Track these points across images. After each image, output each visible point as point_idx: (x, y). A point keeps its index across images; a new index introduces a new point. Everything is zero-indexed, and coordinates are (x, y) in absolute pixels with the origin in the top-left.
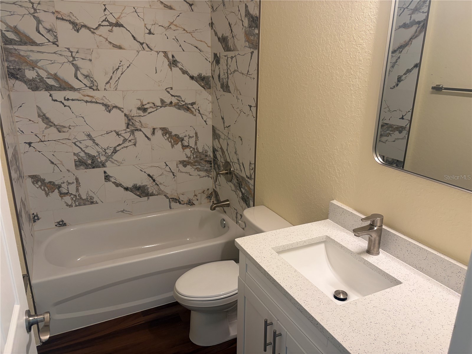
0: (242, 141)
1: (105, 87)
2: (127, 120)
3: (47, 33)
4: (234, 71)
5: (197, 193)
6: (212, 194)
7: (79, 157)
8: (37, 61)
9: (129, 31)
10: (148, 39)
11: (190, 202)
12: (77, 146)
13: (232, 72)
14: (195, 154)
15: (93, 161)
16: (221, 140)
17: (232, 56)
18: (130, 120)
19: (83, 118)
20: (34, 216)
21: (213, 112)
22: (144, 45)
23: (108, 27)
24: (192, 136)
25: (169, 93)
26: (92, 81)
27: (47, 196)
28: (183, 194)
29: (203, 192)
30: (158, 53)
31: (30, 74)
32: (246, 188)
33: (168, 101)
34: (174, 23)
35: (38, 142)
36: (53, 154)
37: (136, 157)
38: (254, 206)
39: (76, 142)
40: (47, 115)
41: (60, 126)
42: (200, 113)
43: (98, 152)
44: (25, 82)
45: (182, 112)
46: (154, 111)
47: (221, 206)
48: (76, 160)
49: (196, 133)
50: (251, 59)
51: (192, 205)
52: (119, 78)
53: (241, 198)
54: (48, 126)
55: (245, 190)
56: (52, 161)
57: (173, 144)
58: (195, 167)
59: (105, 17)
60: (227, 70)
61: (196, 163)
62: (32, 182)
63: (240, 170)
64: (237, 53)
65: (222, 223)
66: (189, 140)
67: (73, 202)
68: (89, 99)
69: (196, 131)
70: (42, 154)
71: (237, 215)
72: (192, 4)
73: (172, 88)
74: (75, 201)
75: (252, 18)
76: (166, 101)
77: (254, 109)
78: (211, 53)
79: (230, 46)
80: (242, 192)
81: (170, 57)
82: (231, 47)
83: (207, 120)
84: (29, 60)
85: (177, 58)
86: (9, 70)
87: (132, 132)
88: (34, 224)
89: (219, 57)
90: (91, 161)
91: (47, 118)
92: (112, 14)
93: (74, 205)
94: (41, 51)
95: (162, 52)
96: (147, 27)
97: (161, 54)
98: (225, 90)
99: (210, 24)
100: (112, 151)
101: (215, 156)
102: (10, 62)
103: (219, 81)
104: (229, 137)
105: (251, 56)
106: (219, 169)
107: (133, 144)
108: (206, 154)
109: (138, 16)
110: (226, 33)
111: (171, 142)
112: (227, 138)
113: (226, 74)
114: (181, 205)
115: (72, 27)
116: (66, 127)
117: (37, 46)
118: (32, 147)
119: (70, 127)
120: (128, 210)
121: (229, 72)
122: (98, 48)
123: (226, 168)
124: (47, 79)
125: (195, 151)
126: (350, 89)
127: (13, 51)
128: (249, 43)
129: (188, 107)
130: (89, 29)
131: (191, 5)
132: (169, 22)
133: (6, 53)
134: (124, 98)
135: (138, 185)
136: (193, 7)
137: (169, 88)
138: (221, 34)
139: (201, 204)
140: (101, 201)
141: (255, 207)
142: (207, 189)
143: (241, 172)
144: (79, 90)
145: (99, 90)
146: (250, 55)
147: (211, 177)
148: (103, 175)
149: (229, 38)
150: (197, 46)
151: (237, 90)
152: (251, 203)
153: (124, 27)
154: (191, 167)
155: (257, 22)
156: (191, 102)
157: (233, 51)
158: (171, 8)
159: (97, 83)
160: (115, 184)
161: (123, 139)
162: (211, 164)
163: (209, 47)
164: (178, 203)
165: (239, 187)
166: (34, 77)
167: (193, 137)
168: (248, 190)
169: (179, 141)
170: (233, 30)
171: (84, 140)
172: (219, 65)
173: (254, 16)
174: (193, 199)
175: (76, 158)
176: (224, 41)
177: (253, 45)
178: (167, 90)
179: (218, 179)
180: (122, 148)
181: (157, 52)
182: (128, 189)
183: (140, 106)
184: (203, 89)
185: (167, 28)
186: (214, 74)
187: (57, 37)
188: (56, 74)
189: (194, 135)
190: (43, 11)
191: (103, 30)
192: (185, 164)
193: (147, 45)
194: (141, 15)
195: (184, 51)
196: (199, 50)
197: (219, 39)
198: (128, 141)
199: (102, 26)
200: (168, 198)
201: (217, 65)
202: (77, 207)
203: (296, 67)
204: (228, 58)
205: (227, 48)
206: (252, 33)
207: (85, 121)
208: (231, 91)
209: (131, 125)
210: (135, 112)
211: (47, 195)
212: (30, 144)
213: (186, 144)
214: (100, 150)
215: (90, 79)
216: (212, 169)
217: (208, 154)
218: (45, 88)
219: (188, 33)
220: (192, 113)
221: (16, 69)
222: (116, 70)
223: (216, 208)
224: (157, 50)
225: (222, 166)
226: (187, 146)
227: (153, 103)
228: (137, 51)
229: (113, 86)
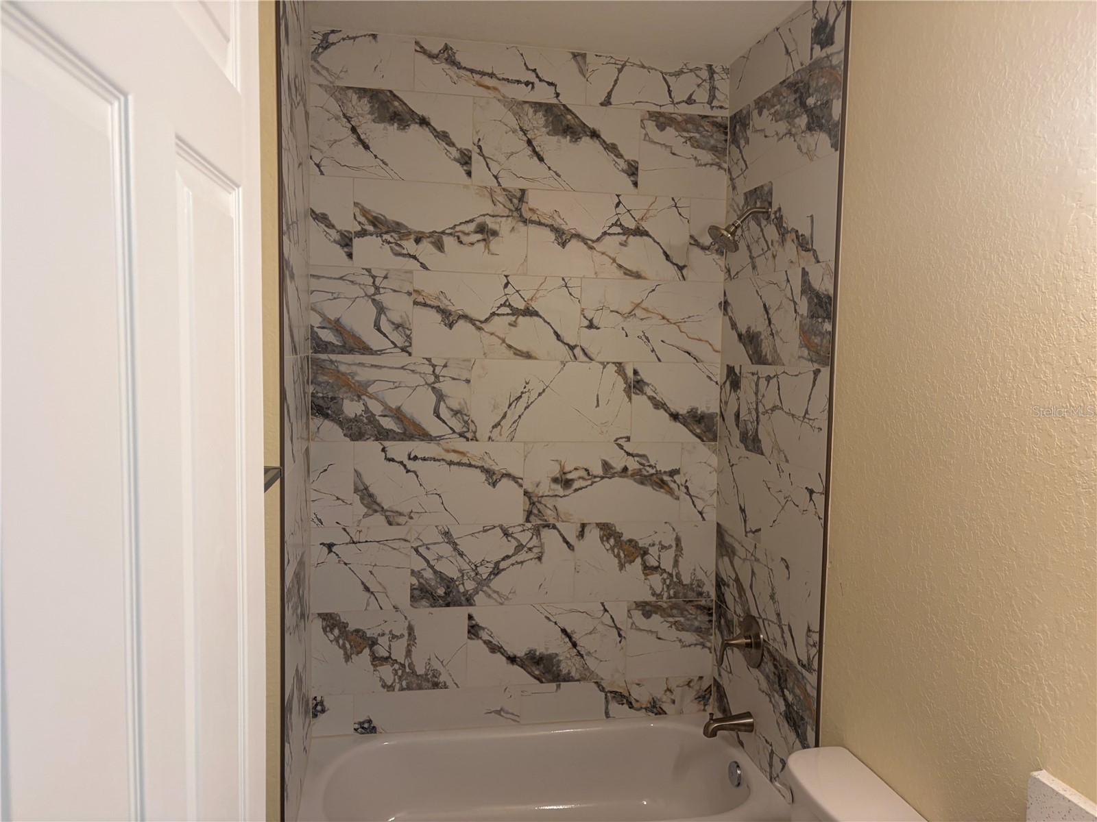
0: (790, 569)
1: (489, 434)
2: (528, 503)
3: (393, 330)
4: (774, 407)
5: (673, 686)
6: (709, 690)
7: (421, 580)
8: (368, 384)
9: (548, 323)
10: (587, 339)
11: (654, 707)
12: (421, 555)
13: (767, 408)
14: (673, 588)
15: (449, 590)
16: (737, 561)
17: (769, 376)
18: (534, 504)
19: (440, 497)
20: (315, 702)
21: (720, 492)
22: (578, 351)
23: (509, 316)
24: (667, 545)
25: (622, 449)
26: (466, 422)
27: (347, 661)
28: (639, 685)
29: (688, 684)
30: (604, 365)
31: (352, 408)
32: (798, 691)
33: (618, 465)
34: (643, 305)
35: (347, 544)
36: (371, 570)
37: (540, 586)
38: (817, 745)
39: (420, 546)
40: (372, 490)
41: (392, 511)
42: (688, 493)
43: (461, 571)
44: (341, 424)
45: (647, 490)
46: (586, 487)
47: (731, 728)
48: (414, 585)
49: (678, 540)
50: (813, 386)
51: (660, 714)
52: (520, 417)
53: (783, 714)
54: (370, 512)
55: (795, 695)
56: (367, 584)
57: (623, 561)
58: (671, 619)
59: (505, 298)
60: (757, 405)
61: (673, 611)
62: (323, 628)
63: (782, 640)
64: (780, 369)
65: (731, 773)
66: (659, 555)
67: (397, 681)
68: (455, 458)
69: (677, 533)
70: (350, 568)
71: (771, 758)
72: (685, 266)
73: (628, 439)
74: (400, 677)
75: (817, 298)
76: (614, 465)
77: (819, 499)
78: (722, 364)
79: (764, 354)
80: (785, 700)
81: (630, 374)
82: (766, 355)
83: (704, 510)
84: (353, 381)
85: (643, 375)
86: (315, 400)
87: (537, 531)
88: (314, 721)
89: (738, 374)
90: (444, 590)
91: (371, 496)
92: (520, 292)
93: (397, 686)
94: (377, 364)
95: (614, 363)
96: (586, 315)
97: (612, 369)
98: (750, 448)
99: (720, 303)
100: (491, 570)
101: (721, 597)
102: (319, 384)
103: (737, 425)
104: (756, 556)
105: (815, 380)
106: (729, 630)
107: (536, 556)
108: (700, 589)
109: (571, 294)
110: (756, 326)
111: (618, 556)
112: (753, 558)
113: (754, 412)
114: (632, 710)
115: (441, 319)
116: (403, 515)
117: (372, 354)
118: (334, 553)
119: (412, 515)
120: (510, 711)
121: (761, 409)
122: (486, 357)
123: (747, 631)
124: (381, 417)
125: (673, 581)
126: (1074, 481)
127: (327, 365)
128: (808, 349)
129: (662, 481)
130: (472, 321)
131: (681, 268)
132: (632, 302)
133: (315, 368)
134: (526, 456)
135: (538, 654)
136: (685, 272)
137: (624, 437)
138: (746, 327)
139: (681, 712)
140: (455, 683)
141: (821, 749)
142: (697, 678)
143: (784, 649)
144: (439, 440)
145: (477, 440)
146: (812, 376)
147: (710, 649)
148: (465, 624)
149: (763, 337)
150: (689, 349)
151: (780, 451)
152: (811, 735)
153: (541, 317)
154: (662, 619)
155: (829, 306)
156: (670, 469)
157: (770, 364)
158: (638, 276)
159: (476, 426)
160: (488, 647)
161: (516, 544)
162: (711, 615)
163: (717, 351)
164: (626, 707)
165: (780, 685)
166: (358, 414)
167: (670, 547)
168: (802, 697)
169: (636, 555)
170: (773, 322)
171: (435, 544)
172: (739, 391)
173: (823, 294)
174: (664, 700)
175: (415, 581)
176: (751, 342)
177: (820, 355)
178: (619, 442)
179: (725, 656)
180: (513, 565)
181: (602, 363)
182: (515, 661)
183: (558, 475)
184: (698, 440)
185: (626, 315)
186: (725, 410)
187: (410, 339)
188: (399, 408)
189: (674, 544)
190: (391, 291)
191: (499, 324)
192: (647, 609)
193: (583, 350)
194: (574, 291)
195: (659, 360)
196: (695, 358)
197: (740, 336)
198: (525, 549)
199: (498, 315)
200: (602, 689)
201: (734, 391)
202: (403, 692)
203: (924, 415)
204: (758, 378)
205: (758, 358)
206: (817, 330)
207: (442, 503)
208: (764, 451)
209: (536, 516)
210: (546, 488)
211: (348, 658)
212: (330, 547)
213: (652, 562)
214: (466, 567)
215: (463, 418)
216: (712, 628)
217: (705, 589)
218: (376, 435)
219: (671, 323)
220: (671, 492)
221: (328, 398)
222: (516, 399)
223: (719, 733)
224: (602, 360)
225: (737, 624)
226: (656, 569)
227: (586, 470)
228: (562, 362)
229: (506, 432)
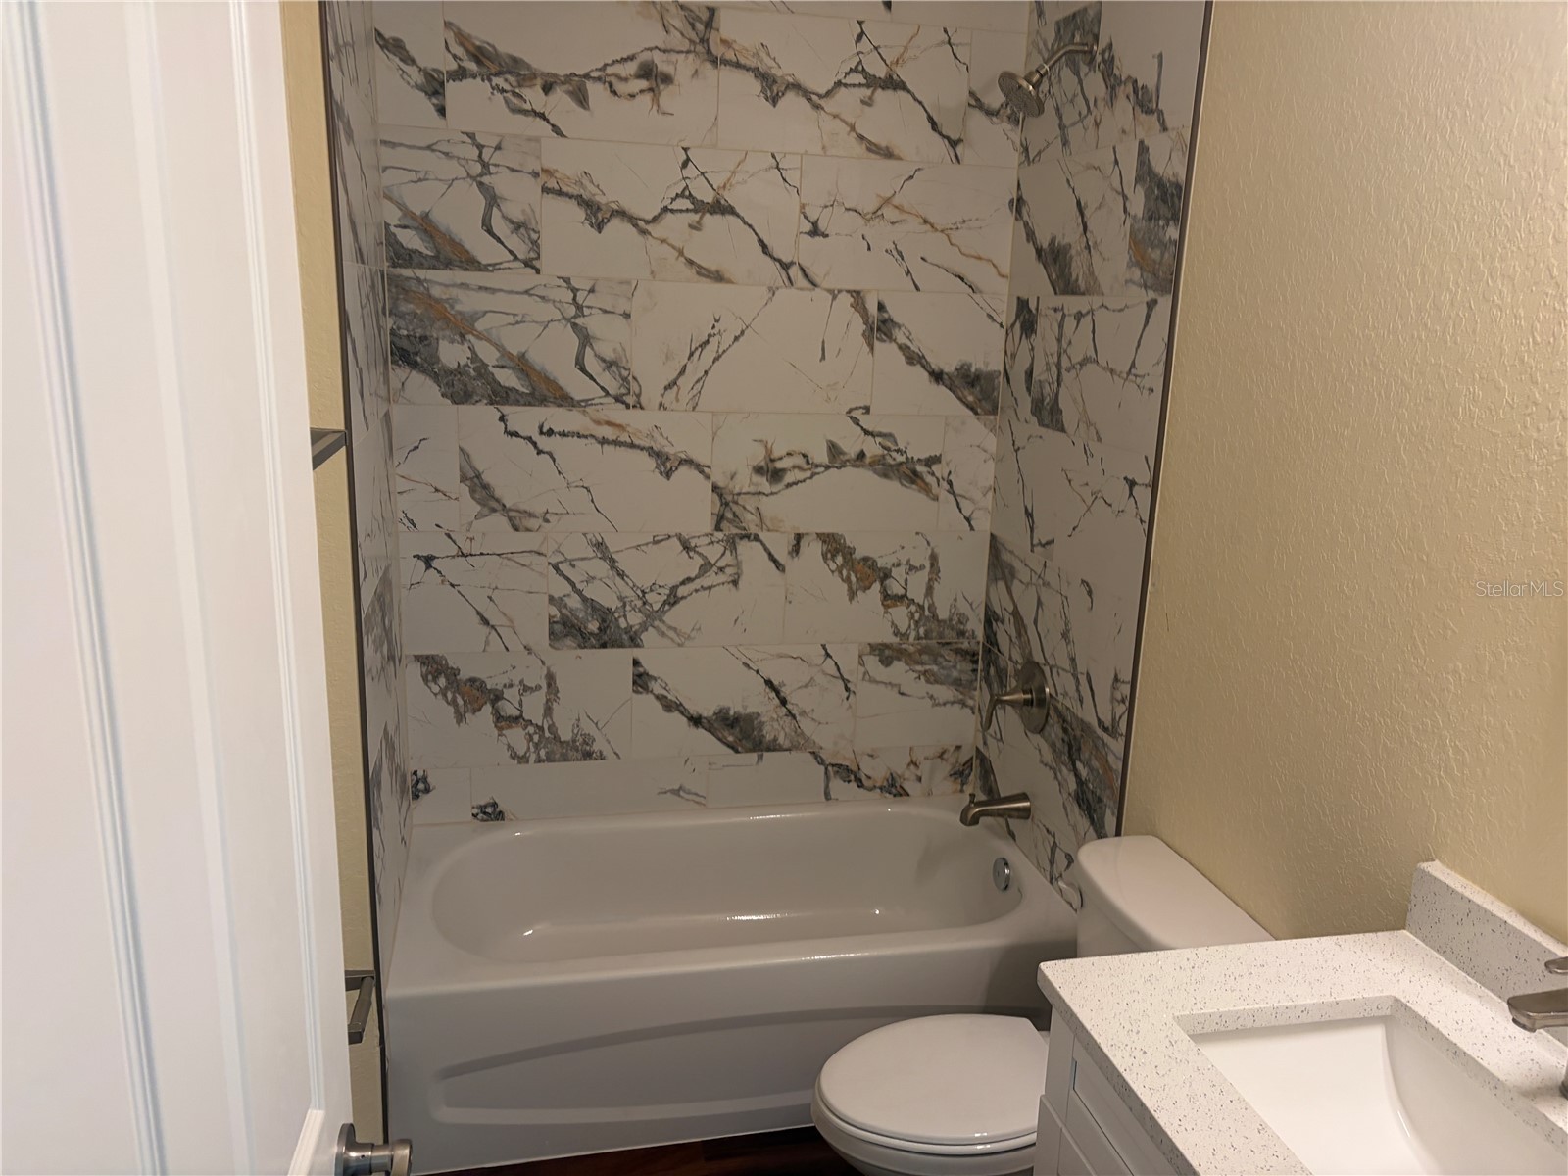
0: (1094, 596)
1: (661, 399)
2: (719, 503)
3: (512, 233)
4: (1084, 359)
5: (919, 758)
6: (969, 764)
7: (564, 610)
8: (475, 316)
9: (750, 226)
10: (809, 252)
11: (893, 785)
12: (563, 575)
13: (1073, 362)
14: (924, 625)
15: (605, 625)
16: (1017, 587)
17: (1079, 312)
18: (727, 504)
19: (589, 491)
20: (415, 778)
21: (997, 489)
22: (794, 271)
23: (690, 214)
24: (918, 566)
25: (858, 425)
26: (625, 379)
27: (459, 722)
28: (873, 756)
29: (941, 755)
30: (834, 294)
31: (452, 354)
32: (1095, 764)
33: (851, 449)
34: (895, 201)
35: (453, 556)
36: (490, 594)
37: (736, 621)
38: (1119, 833)
39: (561, 562)
40: (487, 478)
41: (518, 511)
42: (951, 491)
43: (621, 598)
44: (436, 377)
45: (893, 486)
46: (804, 481)
47: (999, 814)
48: (553, 617)
49: (934, 558)
50: (1145, 326)
51: (900, 795)
52: (706, 373)
53: (1073, 794)
54: (486, 511)
55: (1091, 769)
56: (485, 615)
57: (854, 587)
58: (919, 668)
59: (683, 185)
60: (1059, 357)
61: (923, 657)
62: (422, 676)
63: (1076, 695)
64: (1097, 301)
65: (997, 872)
66: (906, 579)
67: (532, 749)
68: (610, 433)
69: (933, 549)
70: (459, 592)
71: (1053, 853)
72: (960, 141)
73: (868, 409)
74: (537, 745)
75: (1159, 189)
76: (845, 448)
77: (1142, 494)
78: (1010, 296)
79: (1074, 278)
80: (1077, 776)
81: (873, 309)
82: (1080, 282)
83: (974, 516)
84: (453, 312)
85: (893, 312)
86: (395, 339)
87: (731, 543)
88: (413, 804)
89: (1034, 311)
90: (598, 625)
91: (485, 487)
92: (706, 176)
93: (534, 758)
94: (488, 286)
95: (848, 292)
96: (808, 214)
97: (845, 300)
98: (1046, 422)
99: (1012, 201)
100: (666, 597)
101: (991, 638)
102: (401, 316)
103: (1029, 389)
104: (1046, 578)
105: (1148, 316)
106: (1002, 684)
107: (731, 579)
108: (962, 627)
109: (785, 180)
110: (1064, 236)
111: (847, 580)
112: (1040, 582)
113: (1054, 368)
114: (862, 790)
115: (584, 216)
116: (535, 517)
117: (480, 270)
118: (435, 569)
119: (548, 516)
120: (693, 790)
121: (1065, 364)
122: (654, 277)
123: (1027, 682)
124: (497, 369)
125: (926, 615)
127: (413, 285)
128: (1141, 268)
129: (915, 472)
130: (632, 220)
131: (954, 144)
132: (878, 196)
133: (394, 290)
134: (715, 434)
135: (732, 713)
136: (959, 149)
137: (861, 407)
138: (1048, 237)
139: (930, 794)
140: (615, 753)
141: (1123, 839)
142: (954, 747)
143: (1080, 707)
144: (585, 406)
145: (642, 408)
146: (1145, 310)
147: (972, 708)
148: (629, 672)
149: (1073, 252)
150: (963, 273)
151: (1090, 425)
152: (1111, 822)
153: (738, 215)
154: (908, 668)
155: (1176, 200)
156: (927, 456)
157: (1083, 294)
158: (888, 154)
159: (640, 387)
160: (661, 703)
161: (701, 562)
162: (976, 662)
163: (1003, 276)
164: (853, 785)
165: (1070, 756)
166: (462, 363)
167: (922, 567)
168: (1100, 772)
169: (874, 579)
170: (1090, 228)
171: (583, 559)
172: (1033, 336)
173: (1169, 181)
174: (906, 777)
175: (554, 611)
176: (1055, 260)
177: (1158, 278)
178: (853, 414)
179: (994, 718)
180: (696, 591)
181: (831, 291)
182: (700, 723)
183: (763, 463)
184: (970, 413)
185: (868, 216)
186: (1012, 367)
187: (538, 246)
188: (524, 354)
189: (927, 564)
190: (507, 170)
191: (674, 226)
192: (886, 654)
193: (802, 270)
194: (793, 177)
195: (918, 289)
196: (970, 287)
197: (1039, 251)
198: (715, 569)
199: (673, 211)
200: (821, 762)
201: (1027, 338)
204: (1064, 316)
205: (1065, 285)
206: (1155, 238)
207: (592, 501)
208: (1066, 426)
209: (730, 521)
210: (745, 481)
211: (460, 717)
212: (428, 560)
213: (896, 588)
214: (628, 592)
215: (620, 373)
216: (976, 680)
217: (969, 627)
218: (490, 396)
219: (936, 230)
220: (926, 489)
221: (415, 337)
222: (700, 346)
223: (983, 820)
224: (831, 287)
225: (1013, 675)
226: (901, 598)
227: (804, 455)
228: (770, 289)
229: (685, 396)
